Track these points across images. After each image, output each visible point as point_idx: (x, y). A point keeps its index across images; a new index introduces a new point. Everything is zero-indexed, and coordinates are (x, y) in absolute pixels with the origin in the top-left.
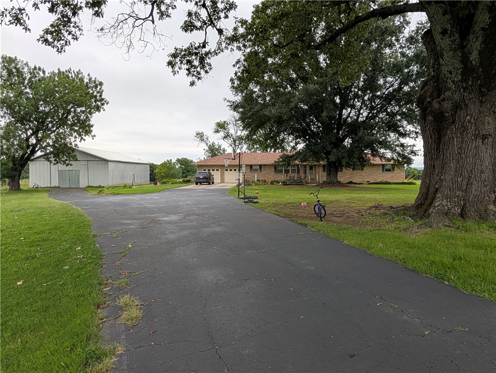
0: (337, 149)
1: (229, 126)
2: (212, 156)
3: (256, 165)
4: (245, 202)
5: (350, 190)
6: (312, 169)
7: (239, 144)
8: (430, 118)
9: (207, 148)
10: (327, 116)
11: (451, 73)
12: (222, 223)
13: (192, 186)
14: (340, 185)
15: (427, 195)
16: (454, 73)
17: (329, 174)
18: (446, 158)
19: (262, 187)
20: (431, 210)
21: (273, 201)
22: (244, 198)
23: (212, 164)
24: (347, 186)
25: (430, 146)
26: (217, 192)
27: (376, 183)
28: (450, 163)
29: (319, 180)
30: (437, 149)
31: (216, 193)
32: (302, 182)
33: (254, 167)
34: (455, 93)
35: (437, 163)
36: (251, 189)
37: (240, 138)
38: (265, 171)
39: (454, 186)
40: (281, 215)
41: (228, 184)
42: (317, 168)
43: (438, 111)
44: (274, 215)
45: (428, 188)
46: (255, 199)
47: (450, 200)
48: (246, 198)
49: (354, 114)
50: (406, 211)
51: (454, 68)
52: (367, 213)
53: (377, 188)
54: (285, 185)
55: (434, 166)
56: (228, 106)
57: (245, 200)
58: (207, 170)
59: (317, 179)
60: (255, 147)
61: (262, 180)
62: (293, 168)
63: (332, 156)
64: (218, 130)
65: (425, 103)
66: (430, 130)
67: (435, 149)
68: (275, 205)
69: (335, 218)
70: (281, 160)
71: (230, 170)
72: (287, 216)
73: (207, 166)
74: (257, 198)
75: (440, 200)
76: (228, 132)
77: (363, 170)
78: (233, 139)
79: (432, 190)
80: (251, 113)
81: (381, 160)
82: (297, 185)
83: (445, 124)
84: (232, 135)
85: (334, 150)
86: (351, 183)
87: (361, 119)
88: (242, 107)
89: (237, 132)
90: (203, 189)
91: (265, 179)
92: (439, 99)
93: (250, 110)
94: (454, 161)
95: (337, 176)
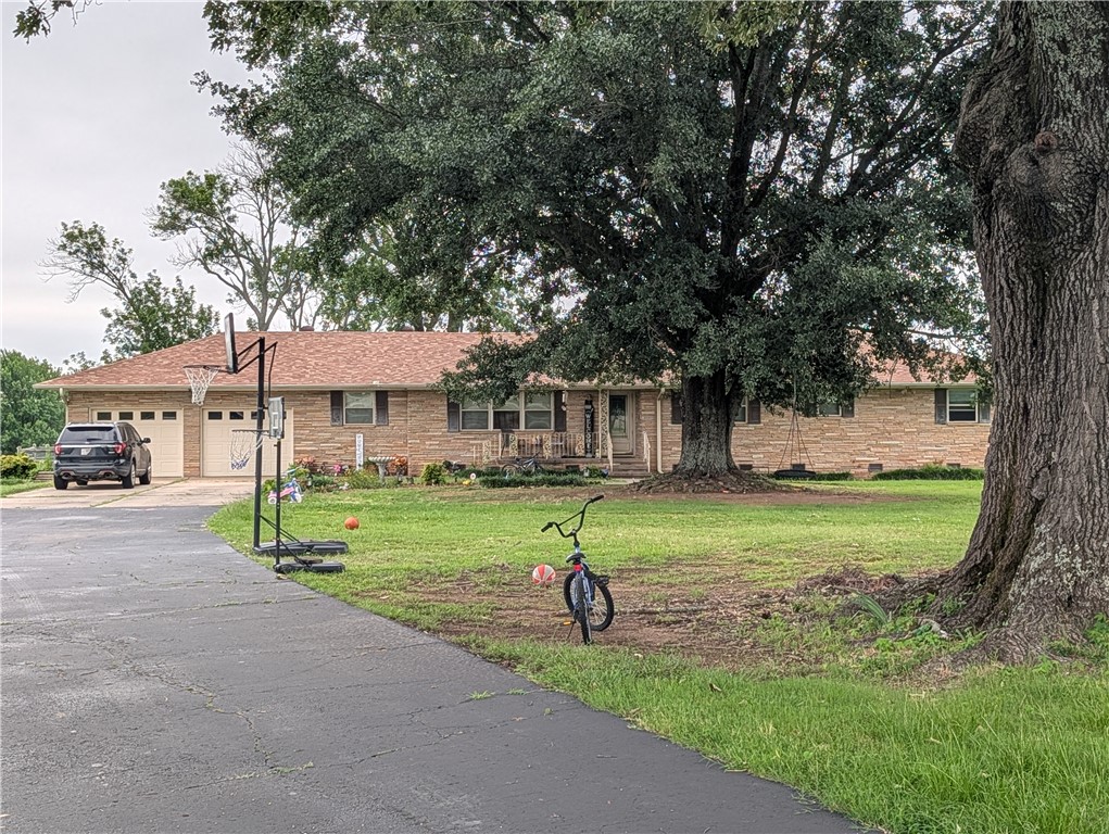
0: (721, 323)
1: (233, 201)
2: (148, 347)
3: (358, 392)
4: (279, 571)
5: (779, 507)
6: (623, 407)
7: (286, 289)
8: (1003, 217)
9: (119, 305)
10: (673, 176)
11: (1064, 47)
12: (148, 666)
13: (40, 496)
14: (744, 481)
15: (1005, 526)
16: (1076, 49)
17: (692, 435)
18: (1066, 376)
19: (385, 496)
20: (1015, 588)
21: (414, 560)
22: (278, 552)
23: (141, 385)
24: (773, 488)
25: (1008, 330)
26: (156, 523)
27: (910, 475)
28: (1079, 397)
29: (654, 461)
30: (1034, 343)
31: (153, 531)
32: (575, 470)
33: (351, 403)
34: (1087, 125)
35: (1036, 399)
36: (328, 508)
37: (292, 261)
38: (400, 420)
39: (1098, 489)
40: (426, 620)
41: (222, 483)
42: (643, 404)
43: (1027, 193)
44: (392, 624)
45: (1008, 498)
46: (333, 552)
47: (1082, 548)
48: (288, 553)
49: (800, 161)
50: (931, 596)
51: (1073, 30)
52: (790, 608)
53: (907, 497)
54: (494, 484)
55: (1026, 411)
56: (220, 111)
57: (284, 561)
58: (115, 416)
59: (647, 456)
60: (363, 301)
61: (385, 463)
62: (534, 406)
63: (699, 355)
64: (175, 217)
65: (986, 159)
66: (1006, 265)
67: (1029, 340)
68: (415, 578)
69: (653, 629)
70: (473, 368)
71: (234, 416)
72: (448, 627)
73: (117, 395)
74: (340, 548)
75: (1044, 548)
76: (229, 230)
77: (849, 412)
78: (255, 261)
79: (1021, 506)
80: (325, 150)
81: (913, 371)
82: (552, 483)
83: (1059, 244)
84: (246, 244)
85: (708, 329)
86: (798, 472)
87: (829, 187)
88: (285, 118)
89: (271, 231)
90: (90, 510)
91: (405, 455)
92: (1031, 146)
93: (323, 135)
94: (1094, 391)
95: (727, 442)
